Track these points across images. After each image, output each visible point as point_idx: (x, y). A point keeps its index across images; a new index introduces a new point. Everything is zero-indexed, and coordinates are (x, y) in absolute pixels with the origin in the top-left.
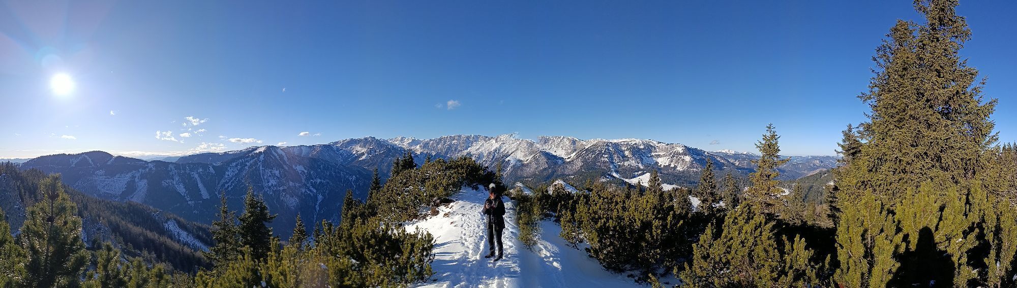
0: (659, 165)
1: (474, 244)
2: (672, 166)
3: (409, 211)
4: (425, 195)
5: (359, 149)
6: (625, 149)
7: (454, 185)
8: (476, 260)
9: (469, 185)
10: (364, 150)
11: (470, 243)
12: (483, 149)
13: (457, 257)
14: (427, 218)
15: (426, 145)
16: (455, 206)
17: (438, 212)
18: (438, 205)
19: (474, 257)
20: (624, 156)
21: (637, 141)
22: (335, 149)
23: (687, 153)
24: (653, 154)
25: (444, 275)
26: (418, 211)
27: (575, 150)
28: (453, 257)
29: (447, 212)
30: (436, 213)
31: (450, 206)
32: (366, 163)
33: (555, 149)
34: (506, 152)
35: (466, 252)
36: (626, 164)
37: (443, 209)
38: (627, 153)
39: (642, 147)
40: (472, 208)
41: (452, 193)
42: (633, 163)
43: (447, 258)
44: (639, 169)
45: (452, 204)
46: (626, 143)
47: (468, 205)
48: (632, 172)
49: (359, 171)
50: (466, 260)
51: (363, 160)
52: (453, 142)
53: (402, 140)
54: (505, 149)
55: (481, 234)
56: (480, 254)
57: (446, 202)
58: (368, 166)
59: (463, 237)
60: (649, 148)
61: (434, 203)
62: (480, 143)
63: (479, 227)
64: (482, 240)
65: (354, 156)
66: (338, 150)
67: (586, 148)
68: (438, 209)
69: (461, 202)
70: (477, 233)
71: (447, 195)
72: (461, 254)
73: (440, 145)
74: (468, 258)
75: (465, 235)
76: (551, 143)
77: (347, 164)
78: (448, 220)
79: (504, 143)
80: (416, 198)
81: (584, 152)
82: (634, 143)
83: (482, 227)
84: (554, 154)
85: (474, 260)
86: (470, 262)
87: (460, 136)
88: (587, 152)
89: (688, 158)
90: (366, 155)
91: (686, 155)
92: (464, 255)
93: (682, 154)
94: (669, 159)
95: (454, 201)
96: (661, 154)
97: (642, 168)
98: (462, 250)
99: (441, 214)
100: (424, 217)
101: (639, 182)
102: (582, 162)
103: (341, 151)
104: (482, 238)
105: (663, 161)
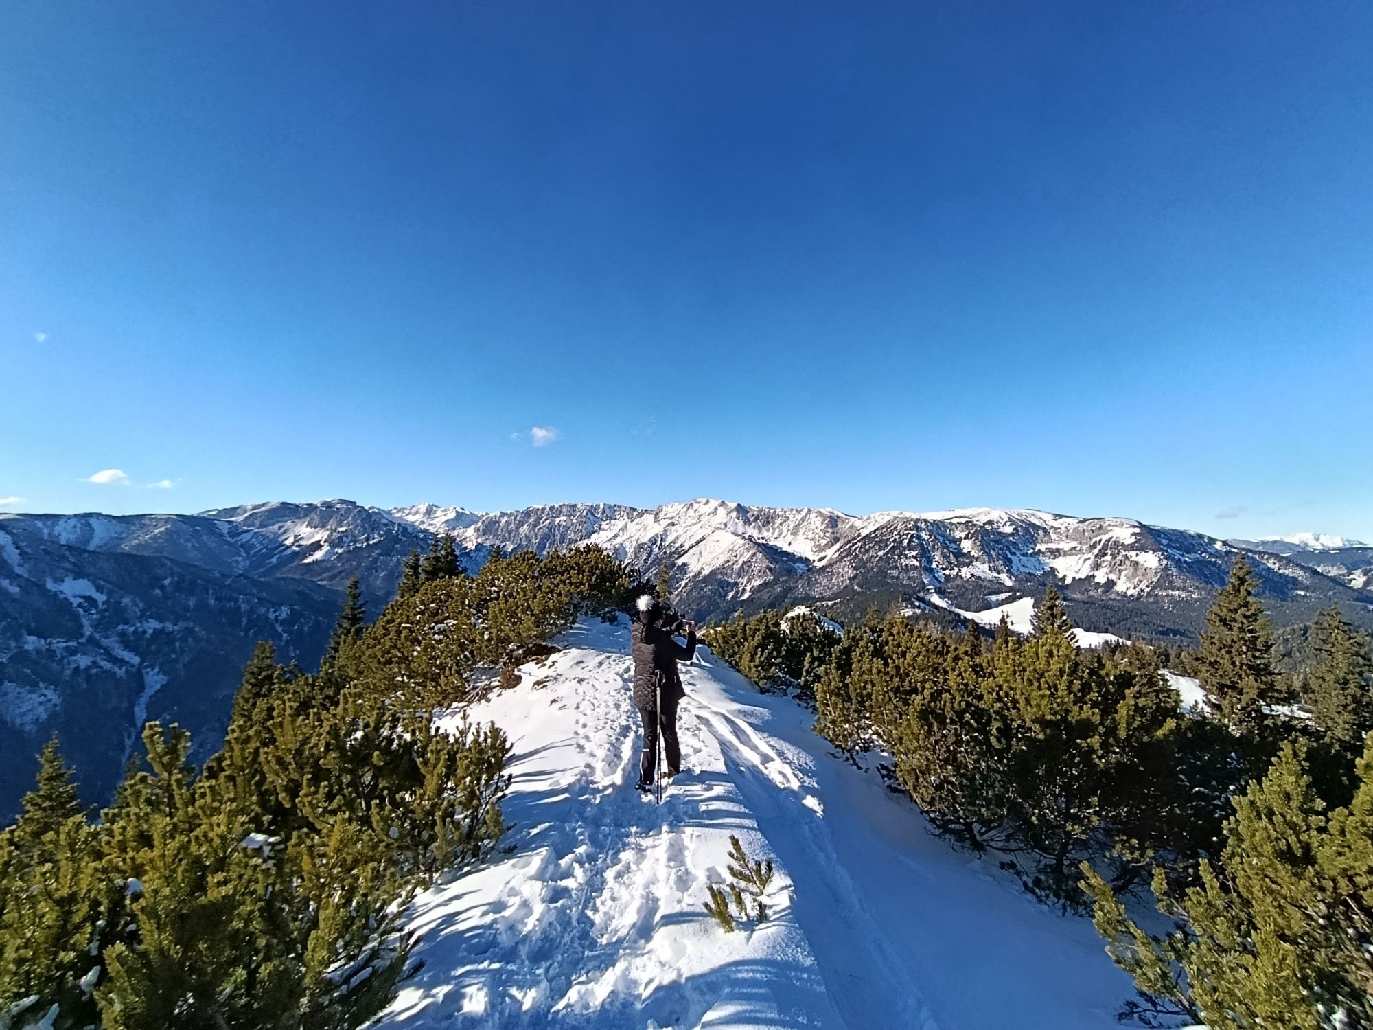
0: (1060, 576)
1: (607, 746)
2: (1101, 577)
3: (442, 681)
4: (486, 637)
5: (305, 532)
6: (963, 535)
7: (561, 611)
8: (613, 785)
9: (595, 613)
10: (321, 535)
11: (598, 745)
12: (626, 537)
13: (565, 780)
14: (490, 696)
15: (490, 527)
16: (563, 661)
17: (518, 679)
18: (519, 662)
19: (608, 779)
20: (959, 554)
21: (994, 516)
22: (225, 529)
23: (1150, 542)
24: (1041, 547)
25: (535, 831)
26: (467, 680)
27: (837, 540)
28: (557, 782)
29: (541, 677)
30: (512, 681)
31: (548, 662)
32: (327, 570)
33: (789, 537)
34: (677, 545)
35: (588, 766)
36: (965, 572)
37: (530, 671)
38: (966, 546)
39: (1008, 529)
40: (601, 664)
41: (555, 630)
42: (982, 569)
43: (542, 786)
44: (1001, 588)
45: (553, 657)
46: (963, 520)
47: (593, 658)
48: (981, 595)
49: (299, 593)
50: (588, 787)
51: (316, 562)
52: (557, 520)
53: (429, 512)
54: (677, 538)
55: (624, 723)
56: (623, 770)
57: (541, 652)
58: (331, 578)
59: (581, 731)
60: (1029, 532)
61: (510, 659)
62: (619, 524)
63: (617, 706)
64: (625, 737)
65: (289, 551)
66: (235, 531)
67: (863, 534)
68: (520, 670)
69: (574, 652)
70: (613, 721)
71: (542, 636)
72: (577, 771)
73: (525, 527)
74: (593, 782)
75: (584, 726)
76: (781, 524)
77: (263, 575)
78: (544, 695)
79: (673, 524)
80: (462, 647)
81: (859, 544)
82: (985, 519)
83: (626, 706)
84: (786, 548)
85: (606, 788)
86: (598, 791)
87: (573, 506)
88: (865, 544)
89: (1150, 560)
90: (326, 548)
91: (1143, 549)
92: (583, 774)
93: (1132, 547)
94: (1089, 562)
95: (560, 651)
96: (1066, 545)
97: (1008, 583)
98: (580, 761)
99: (527, 682)
100: (483, 695)
101: (1003, 621)
102: (855, 568)
103: (245, 537)
104: (625, 730)
105: (1070, 568)
